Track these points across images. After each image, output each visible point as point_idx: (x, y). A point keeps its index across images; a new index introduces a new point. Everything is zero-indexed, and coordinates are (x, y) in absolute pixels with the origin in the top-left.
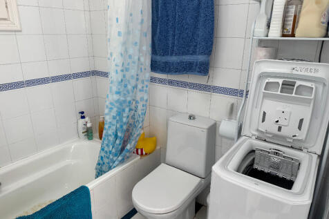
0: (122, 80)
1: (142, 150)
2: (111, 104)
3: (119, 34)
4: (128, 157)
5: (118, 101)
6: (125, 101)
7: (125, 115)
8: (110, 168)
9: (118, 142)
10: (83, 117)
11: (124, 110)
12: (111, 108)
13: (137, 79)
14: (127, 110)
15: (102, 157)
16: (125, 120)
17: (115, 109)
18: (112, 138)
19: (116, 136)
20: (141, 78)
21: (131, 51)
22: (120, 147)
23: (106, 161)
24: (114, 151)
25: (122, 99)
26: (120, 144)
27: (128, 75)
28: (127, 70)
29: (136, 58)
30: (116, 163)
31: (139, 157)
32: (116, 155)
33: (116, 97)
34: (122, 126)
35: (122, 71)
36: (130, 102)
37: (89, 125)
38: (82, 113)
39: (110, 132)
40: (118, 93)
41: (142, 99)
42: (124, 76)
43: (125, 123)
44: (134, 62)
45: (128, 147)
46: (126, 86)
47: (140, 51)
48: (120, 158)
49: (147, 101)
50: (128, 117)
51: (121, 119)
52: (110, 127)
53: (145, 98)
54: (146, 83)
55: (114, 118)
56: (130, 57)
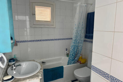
0: (75, 40)
1: (80, 62)
2: (72, 46)
3: (76, 28)
4: (76, 62)
5: (74, 45)
6: (76, 46)
7: (75, 49)
8: (70, 64)
9: (73, 57)
10: (67, 50)
11: (75, 48)
12: (72, 47)
13: (80, 40)
14: (76, 48)
15: (69, 61)
16: (75, 51)
17: (73, 47)
18: (71, 55)
19: (73, 55)
20: (81, 40)
21: (79, 32)
22: (74, 58)
23: (70, 62)
24: (72, 59)
25: (75, 45)
26: (73, 58)
27: (77, 39)
28: (77, 37)
29: (80, 34)
30: (72, 63)
31: (79, 64)
32: (72, 61)
33: (73, 44)
34: (74, 53)
35: (76, 37)
36: (77, 46)
37: (68, 53)
38: (67, 49)
39: (71, 54)
40: (74, 43)
41: (81, 45)
42: (76, 39)
43: (75, 52)
44: (79, 35)
45: (76, 59)
46: (76, 41)
47: (81, 32)
48: (73, 62)
49: (82, 46)
50: (76, 50)
51: (74, 51)
52: (71, 52)
53: (82, 45)
54: (82, 41)
55: (73, 50)
56: (78, 34)
